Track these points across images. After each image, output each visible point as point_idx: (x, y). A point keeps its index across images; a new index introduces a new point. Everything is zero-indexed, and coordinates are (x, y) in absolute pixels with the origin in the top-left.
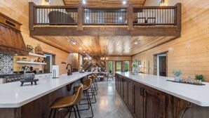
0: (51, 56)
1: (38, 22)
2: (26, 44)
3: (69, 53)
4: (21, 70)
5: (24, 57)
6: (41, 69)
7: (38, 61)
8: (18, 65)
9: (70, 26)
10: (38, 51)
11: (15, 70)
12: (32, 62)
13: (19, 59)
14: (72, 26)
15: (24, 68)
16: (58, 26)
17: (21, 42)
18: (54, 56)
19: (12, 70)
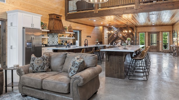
0: (78, 31)
1: (70, 10)
2: (64, 26)
3: (94, 27)
4: (61, 43)
5: (63, 35)
6: (71, 42)
7: (70, 37)
8: (60, 40)
9: (89, 11)
10: (70, 29)
11: (59, 43)
12: (67, 38)
13: (60, 36)
14: (90, 11)
15: (62, 41)
16: (81, 12)
17: (62, 26)
18: (80, 31)
19: (57, 42)
